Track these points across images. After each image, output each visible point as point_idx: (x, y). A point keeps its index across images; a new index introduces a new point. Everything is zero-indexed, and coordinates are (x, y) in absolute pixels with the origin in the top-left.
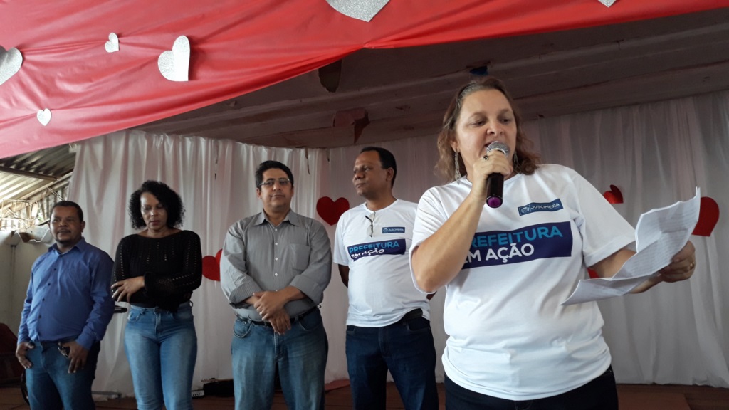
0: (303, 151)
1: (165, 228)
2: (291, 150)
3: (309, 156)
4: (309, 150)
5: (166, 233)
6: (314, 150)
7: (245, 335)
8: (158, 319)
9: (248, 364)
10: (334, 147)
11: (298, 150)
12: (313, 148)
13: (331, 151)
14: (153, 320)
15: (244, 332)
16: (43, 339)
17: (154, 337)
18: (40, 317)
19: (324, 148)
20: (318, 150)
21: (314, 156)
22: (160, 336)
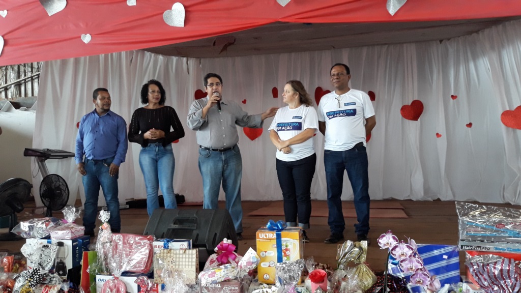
0: (185, 59)
1: (158, 104)
2: (177, 58)
3: (189, 62)
4: (189, 59)
5: (157, 107)
6: (192, 59)
7: (208, 156)
8: (157, 149)
9: (211, 168)
10: (203, 58)
11: (182, 58)
12: (191, 57)
13: (202, 60)
14: (154, 149)
15: (208, 154)
16: (96, 159)
17: (155, 157)
18: (94, 148)
19: (198, 58)
20: (194, 59)
21: (192, 62)
22: (158, 157)
